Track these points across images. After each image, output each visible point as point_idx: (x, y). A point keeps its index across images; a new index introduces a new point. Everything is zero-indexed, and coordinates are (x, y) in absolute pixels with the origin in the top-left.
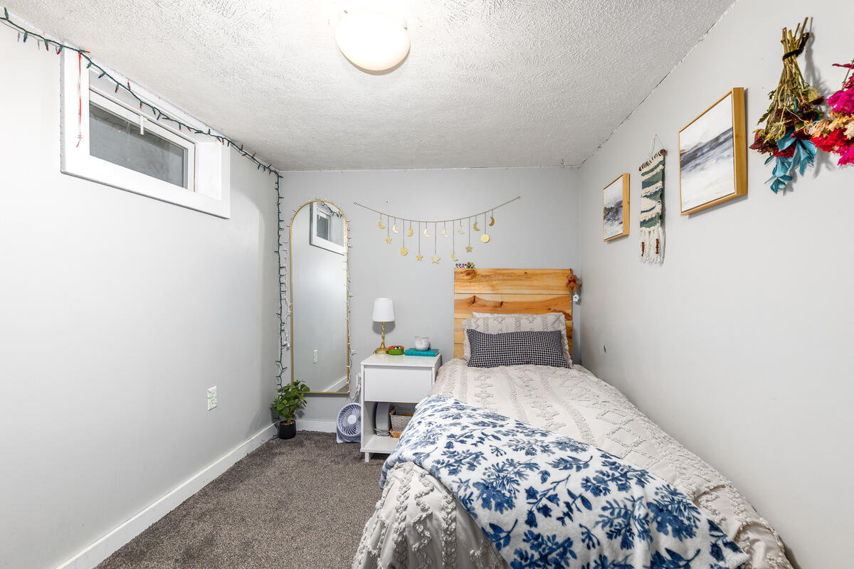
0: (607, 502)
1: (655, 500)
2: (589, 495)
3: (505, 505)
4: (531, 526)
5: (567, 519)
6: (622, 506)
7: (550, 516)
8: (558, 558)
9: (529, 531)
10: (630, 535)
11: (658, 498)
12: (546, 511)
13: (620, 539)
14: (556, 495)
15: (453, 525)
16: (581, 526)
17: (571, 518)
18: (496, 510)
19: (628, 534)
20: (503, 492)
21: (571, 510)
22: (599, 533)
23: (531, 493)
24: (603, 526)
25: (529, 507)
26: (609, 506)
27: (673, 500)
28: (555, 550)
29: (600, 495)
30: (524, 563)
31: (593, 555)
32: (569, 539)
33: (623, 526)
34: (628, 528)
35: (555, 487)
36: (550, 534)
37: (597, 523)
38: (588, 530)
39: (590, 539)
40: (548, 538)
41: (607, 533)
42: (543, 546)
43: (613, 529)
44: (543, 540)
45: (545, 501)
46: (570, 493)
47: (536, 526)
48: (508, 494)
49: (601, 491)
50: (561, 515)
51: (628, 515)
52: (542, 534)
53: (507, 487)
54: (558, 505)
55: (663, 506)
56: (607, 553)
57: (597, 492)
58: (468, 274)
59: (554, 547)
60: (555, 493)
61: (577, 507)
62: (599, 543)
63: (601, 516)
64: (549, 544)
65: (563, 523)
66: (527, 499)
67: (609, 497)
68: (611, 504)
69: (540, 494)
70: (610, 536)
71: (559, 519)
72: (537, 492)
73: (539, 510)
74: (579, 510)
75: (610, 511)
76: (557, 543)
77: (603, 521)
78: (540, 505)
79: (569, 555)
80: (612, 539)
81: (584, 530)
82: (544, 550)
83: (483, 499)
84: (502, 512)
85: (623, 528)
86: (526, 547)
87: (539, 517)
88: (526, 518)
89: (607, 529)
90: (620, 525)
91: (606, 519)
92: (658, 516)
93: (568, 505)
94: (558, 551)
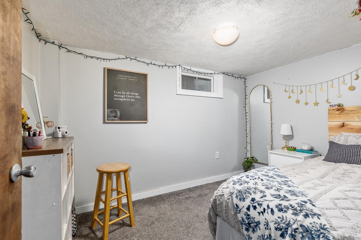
0: (282, 216)
1: (307, 225)
2: (276, 210)
3: (242, 200)
4: (248, 210)
5: (261, 214)
6: (288, 220)
7: (256, 210)
8: (254, 226)
9: (246, 212)
10: (286, 234)
11: (309, 225)
12: (255, 208)
13: (280, 232)
14: (262, 204)
15: (228, 200)
16: (265, 219)
17: (263, 214)
18: (239, 200)
19: (285, 233)
20: (244, 195)
21: (264, 211)
22: (272, 226)
23: (253, 200)
24: (275, 224)
25: (250, 204)
26: (282, 217)
27: (320, 230)
28: (253, 223)
29: (281, 212)
30: (243, 223)
31: (267, 233)
32: (259, 222)
33: (284, 228)
34: (286, 230)
35: (264, 201)
36: (253, 216)
37: (273, 221)
38: (268, 222)
39: (267, 226)
40: (252, 217)
41: (275, 227)
42: (250, 220)
43: (279, 227)
44: (250, 217)
45: (256, 204)
46: (268, 206)
47: (249, 211)
48: (245, 197)
49: (282, 211)
50: (260, 212)
51: (289, 225)
52: (250, 215)
53: (246, 194)
54: (260, 208)
55: (310, 230)
56: (272, 235)
57: (280, 210)
58: (338, 110)
59: (253, 222)
60: (262, 203)
61: (267, 212)
62: (270, 229)
63: (276, 220)
64: (252, 220)
65: (259, 215)
66: (251, 201)
67: (285, 215)
68: (283, 217)
69: (256, 201)
70: (276, 229)
71: (258, 213)
72: (255, 200)
73: (253, 206)
74: (268, 213)
75: (282, 219)
76: (254, 221)
77: (276, 222)
78: (254, 205)
79: (258, 228)
80: (277, 230)
81: (266, 221)
82: (250, 221)
83: (237, 195)
84: (240, 202)
85: (283, 229)
86: (244, 217)
87: (252, 209)
88: (247, 207)
89: (276, 225)
90: (283, 227)
91: (277, 221)
92: (304, 233)
93: (264, 209)
94: (254, 224)
